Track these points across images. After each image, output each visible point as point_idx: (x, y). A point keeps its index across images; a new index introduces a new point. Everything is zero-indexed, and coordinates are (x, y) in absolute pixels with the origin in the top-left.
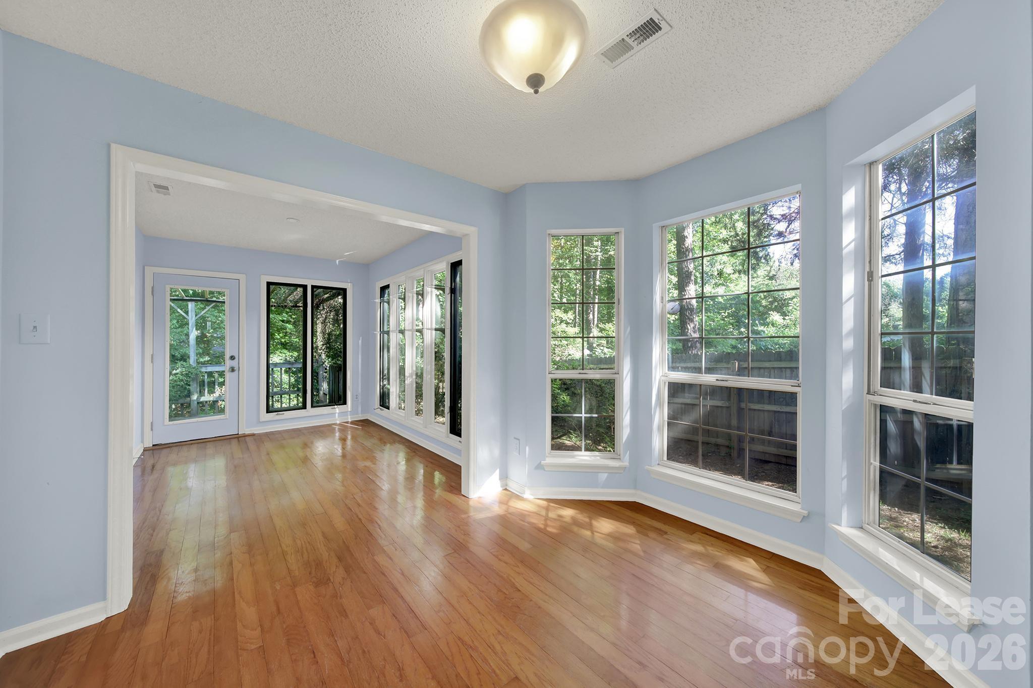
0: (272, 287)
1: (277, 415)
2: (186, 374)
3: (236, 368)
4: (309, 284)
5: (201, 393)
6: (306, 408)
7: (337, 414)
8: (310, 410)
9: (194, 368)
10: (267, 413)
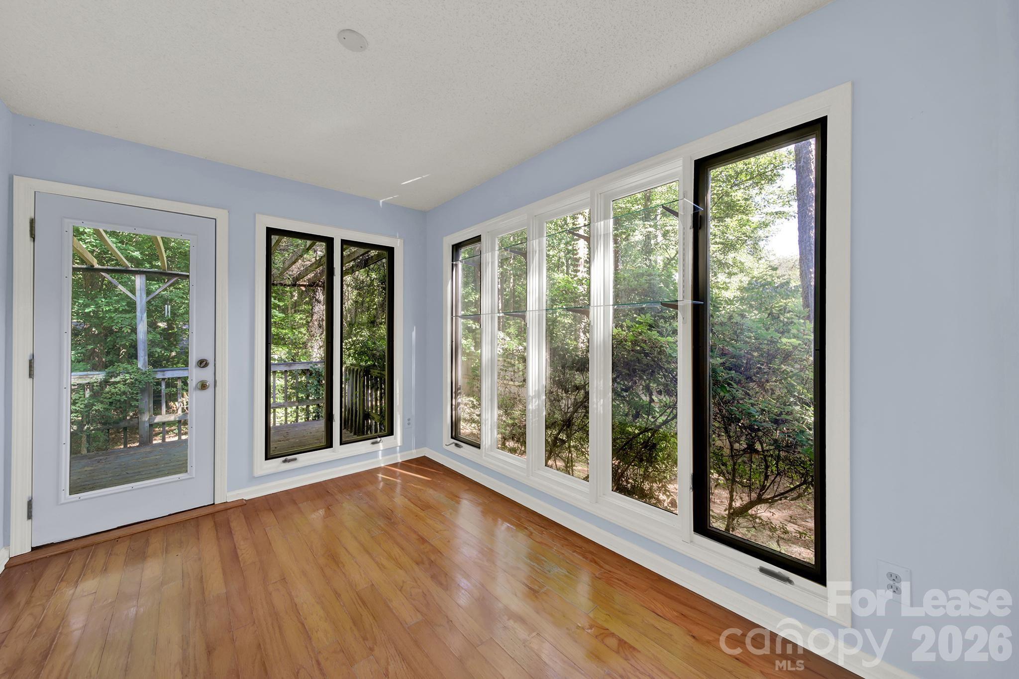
0: (274, 238)
1: (285, 461)
2: (132, 383)
3: (210, 382)
4: (338, 235)
5: (157, 410)
6: (331, 446)
7: (380, 452)
8: (339, 451)
9: (144, 374)
10: (267, 459)
